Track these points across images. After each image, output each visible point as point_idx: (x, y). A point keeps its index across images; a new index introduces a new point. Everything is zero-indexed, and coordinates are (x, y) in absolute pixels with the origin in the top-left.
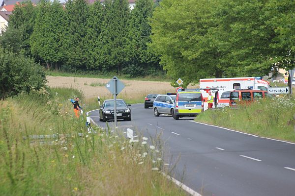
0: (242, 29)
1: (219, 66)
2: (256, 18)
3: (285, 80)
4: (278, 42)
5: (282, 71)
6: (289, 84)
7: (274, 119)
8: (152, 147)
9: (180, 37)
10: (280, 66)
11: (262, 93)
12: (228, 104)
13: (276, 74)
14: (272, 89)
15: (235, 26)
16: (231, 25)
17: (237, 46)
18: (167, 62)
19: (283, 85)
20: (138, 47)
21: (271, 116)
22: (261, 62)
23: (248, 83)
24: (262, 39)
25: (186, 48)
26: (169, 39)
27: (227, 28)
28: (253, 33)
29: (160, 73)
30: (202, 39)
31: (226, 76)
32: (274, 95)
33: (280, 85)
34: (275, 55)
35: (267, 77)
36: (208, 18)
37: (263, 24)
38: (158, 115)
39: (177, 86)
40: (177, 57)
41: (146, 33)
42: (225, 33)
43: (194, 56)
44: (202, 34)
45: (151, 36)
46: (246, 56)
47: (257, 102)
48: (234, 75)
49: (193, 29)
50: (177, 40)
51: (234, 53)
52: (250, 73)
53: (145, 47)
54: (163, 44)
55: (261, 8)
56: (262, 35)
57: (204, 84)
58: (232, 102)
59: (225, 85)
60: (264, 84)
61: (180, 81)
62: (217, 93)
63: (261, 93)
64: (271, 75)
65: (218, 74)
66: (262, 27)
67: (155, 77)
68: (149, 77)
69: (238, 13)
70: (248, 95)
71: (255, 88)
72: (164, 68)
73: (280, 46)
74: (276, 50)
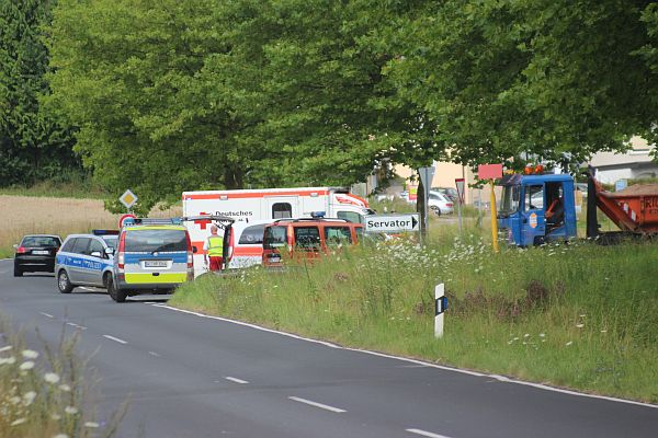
0: (296, 57)
1: (233, 157)
2: (331, 28)
3: (409, 196)
4: (391, 93)
5: (402, 170)
6: (421, 207)
7: (379, 298)
8: (52, 378)
9: (130, 79)
10: (396, 158)
11: (349, 230)
12: (258, 260)
13: (387, 181)
14: (375, 219)
15: (279, 49)
16: (267, 48)
17: (283, 103)
18: (95, 148)
19: (404, 210)
20: (14, 103)
21: (370, 293)
22: (345, 148)
23: (309, 203)
24: (347, 84)
25: (145, 109)
26: (98, 84)
27: (255, 55)
28: (324, 69)
29: (75, 175)
30: (190, 85)
31: (255, 183)
32: (381, 236)
33: (396, 208)
34: (382, 128)
35: (364, 187)
36: (204, 27)
37: (352, 44)
38: (70, 288)
39: (120, 209)
40: (123, 133)
41: (35, 66)
42: (250, 69)
43: (168, 130)
44: (189, 69)
45: (47, 76)
47: (333, 254)
48: (275, 182)
49: (165, 57)
50: (120, 87)
51: (273, 123)
52: (318, 176)
53: (33, 105)
54: (83, 97)
56: (348, 74)
57: (194, 204)
58: (269, 253)
59: (251, 209)
60: (354, 206)
61: (129, 198)
62: (228, 230)
63: (345, 229)
64: (372, 182)
65: (233, 179)
66: (349, 53)
67: (61, 186)
68: (45, 185)
69: (284, 15)
70: (310, 235)
71: (332, 216)
72: (87, 163)
73: (396, 104)
74: (386, 114)
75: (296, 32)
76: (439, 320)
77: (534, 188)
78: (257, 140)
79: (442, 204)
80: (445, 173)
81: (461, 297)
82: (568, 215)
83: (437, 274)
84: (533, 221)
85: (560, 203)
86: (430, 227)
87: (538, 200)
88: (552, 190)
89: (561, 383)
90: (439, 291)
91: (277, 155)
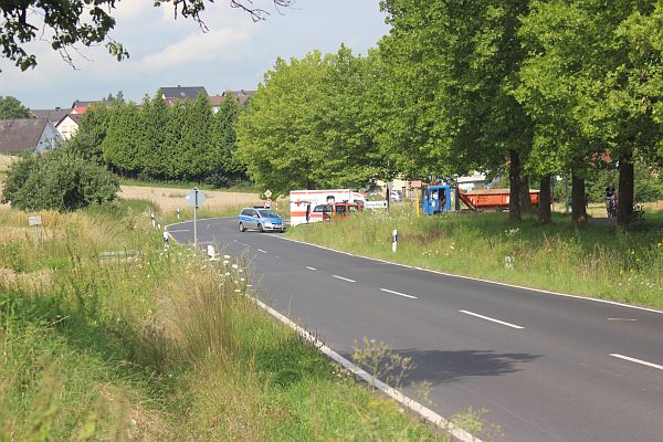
0: (337, 137)
1: (310, 177)
2: (351, 125)
3: (384, 195)
4: (377, 151)
5: (380, 183)
6: (388, 198)
7: (371, 236)
8: (235, 266)
9: (269, 145)
10: (378, 177)
11: (359, 206)
12: (321, 219)
13: (374, 187)
14: (369, 203)
15: (331, 133)
16: (325, 133)
17: (333, 156)
18: (254, 173)
19: (381, 199)
20: (223, 154)
21: (367, 233)
22: (357, 173)
23: (343, 196)
24: (358, 147)
25: (275, 157)
26: (257, 147)
27: (320, 136)
28: (348, 141)
29: (246, 183)
30: (293, 147)
31: (320, 188)
32: (370, 210)
33: (379, 198)
34: (372, 165)
35: (364, 190)
36: (300, 123)
37: (361, 131)
38: (244, 230)
39: (265, 198)
40: (266, 167)
41: (232, 139)
42: (319, 142)
43: (284, 165)
44: (293, 141)
45: (236, 143)
46: (342, 167)
47: (353, 215)
48: (329, 187)
49: (282, 136)
50: (265, 147)
51: (328, 163)
52: (346, 185)
53: (230, 156)
54: (249, 152)
55: (357, 114)
56: (358, 143)
57: (294, 196)
58: (325, 216)
59: (318, 198)
60: (361, 197)
61: (268, 193)
62: (309, 207)
63: (357, 207)
64: (368, 187)
65: (311, 186)
66: (358, 135)
67: (241, 189)
68: (234, 188)
69: (333, 120)
70: (342, 209)
71: (351, 202)
72: (252, 179)
73: (379, 156)
74: (374, 160)
75: (338, 126)
76: (395, 244)
77: (434, 191)
78: (320, 170)
79: (397, 197)
80: (398, 184)
81: (404, 235)
82: (448, 202)
83: (394, 225)
84: (433, 204)
85: (444, 197)
86: (391, 206)
87: (436, 196)
88: (441, 192)
89: (443, 271)
90: (395, 233)
91: (330, 177)
